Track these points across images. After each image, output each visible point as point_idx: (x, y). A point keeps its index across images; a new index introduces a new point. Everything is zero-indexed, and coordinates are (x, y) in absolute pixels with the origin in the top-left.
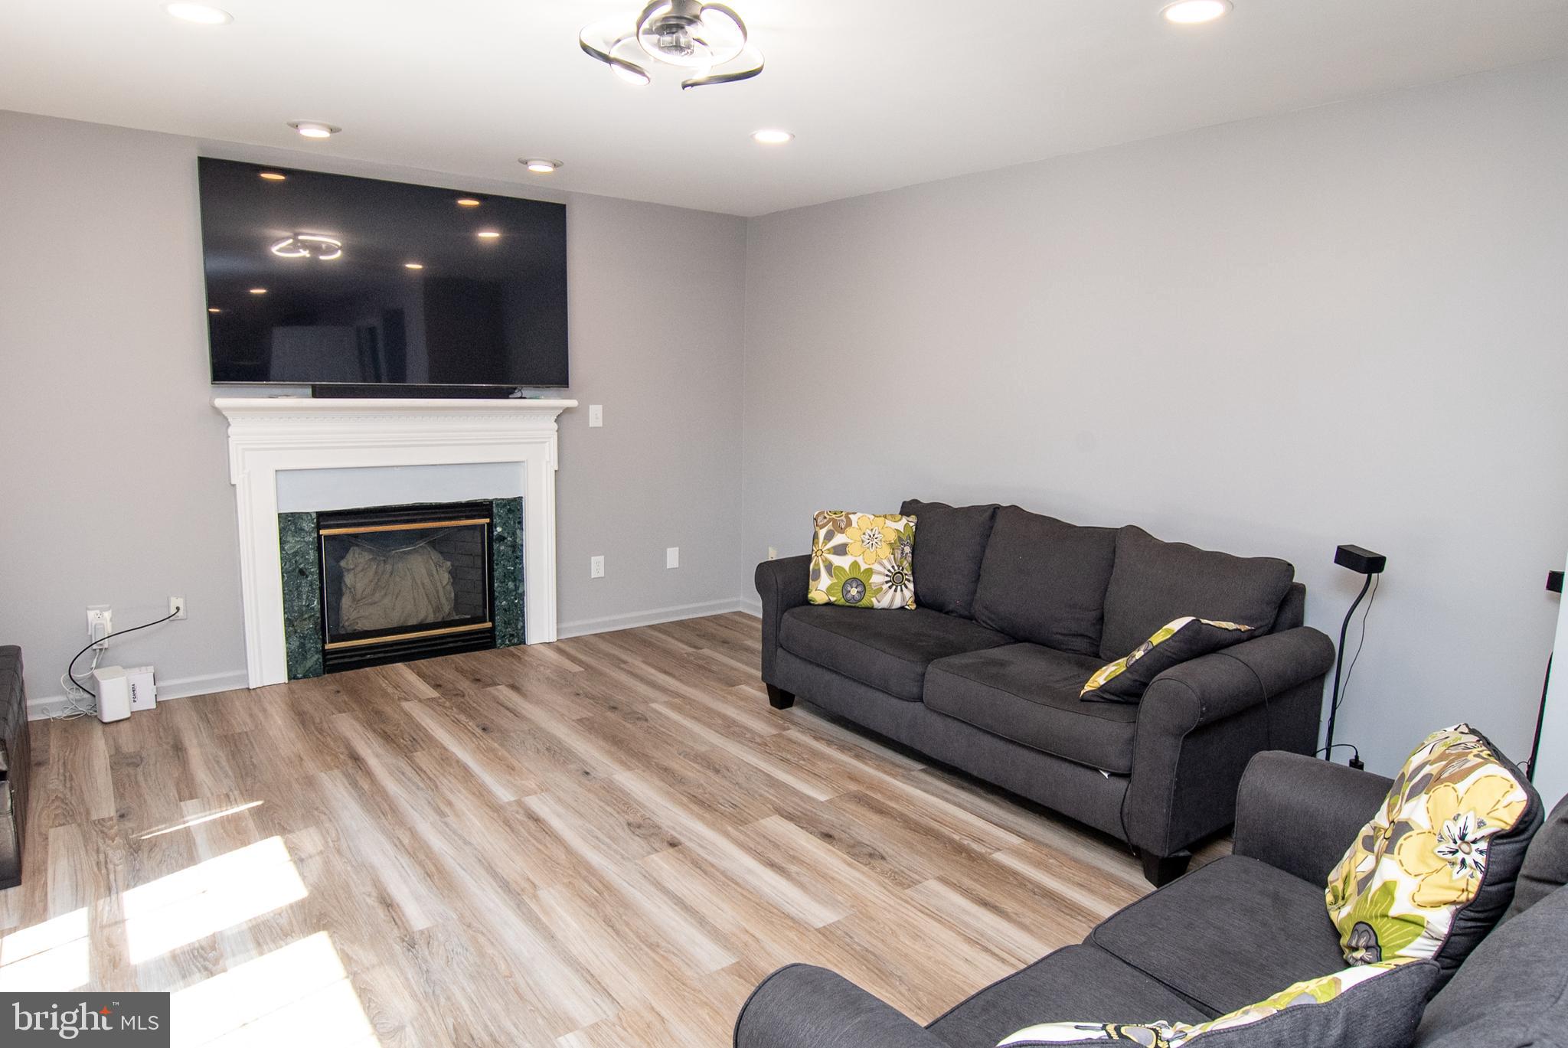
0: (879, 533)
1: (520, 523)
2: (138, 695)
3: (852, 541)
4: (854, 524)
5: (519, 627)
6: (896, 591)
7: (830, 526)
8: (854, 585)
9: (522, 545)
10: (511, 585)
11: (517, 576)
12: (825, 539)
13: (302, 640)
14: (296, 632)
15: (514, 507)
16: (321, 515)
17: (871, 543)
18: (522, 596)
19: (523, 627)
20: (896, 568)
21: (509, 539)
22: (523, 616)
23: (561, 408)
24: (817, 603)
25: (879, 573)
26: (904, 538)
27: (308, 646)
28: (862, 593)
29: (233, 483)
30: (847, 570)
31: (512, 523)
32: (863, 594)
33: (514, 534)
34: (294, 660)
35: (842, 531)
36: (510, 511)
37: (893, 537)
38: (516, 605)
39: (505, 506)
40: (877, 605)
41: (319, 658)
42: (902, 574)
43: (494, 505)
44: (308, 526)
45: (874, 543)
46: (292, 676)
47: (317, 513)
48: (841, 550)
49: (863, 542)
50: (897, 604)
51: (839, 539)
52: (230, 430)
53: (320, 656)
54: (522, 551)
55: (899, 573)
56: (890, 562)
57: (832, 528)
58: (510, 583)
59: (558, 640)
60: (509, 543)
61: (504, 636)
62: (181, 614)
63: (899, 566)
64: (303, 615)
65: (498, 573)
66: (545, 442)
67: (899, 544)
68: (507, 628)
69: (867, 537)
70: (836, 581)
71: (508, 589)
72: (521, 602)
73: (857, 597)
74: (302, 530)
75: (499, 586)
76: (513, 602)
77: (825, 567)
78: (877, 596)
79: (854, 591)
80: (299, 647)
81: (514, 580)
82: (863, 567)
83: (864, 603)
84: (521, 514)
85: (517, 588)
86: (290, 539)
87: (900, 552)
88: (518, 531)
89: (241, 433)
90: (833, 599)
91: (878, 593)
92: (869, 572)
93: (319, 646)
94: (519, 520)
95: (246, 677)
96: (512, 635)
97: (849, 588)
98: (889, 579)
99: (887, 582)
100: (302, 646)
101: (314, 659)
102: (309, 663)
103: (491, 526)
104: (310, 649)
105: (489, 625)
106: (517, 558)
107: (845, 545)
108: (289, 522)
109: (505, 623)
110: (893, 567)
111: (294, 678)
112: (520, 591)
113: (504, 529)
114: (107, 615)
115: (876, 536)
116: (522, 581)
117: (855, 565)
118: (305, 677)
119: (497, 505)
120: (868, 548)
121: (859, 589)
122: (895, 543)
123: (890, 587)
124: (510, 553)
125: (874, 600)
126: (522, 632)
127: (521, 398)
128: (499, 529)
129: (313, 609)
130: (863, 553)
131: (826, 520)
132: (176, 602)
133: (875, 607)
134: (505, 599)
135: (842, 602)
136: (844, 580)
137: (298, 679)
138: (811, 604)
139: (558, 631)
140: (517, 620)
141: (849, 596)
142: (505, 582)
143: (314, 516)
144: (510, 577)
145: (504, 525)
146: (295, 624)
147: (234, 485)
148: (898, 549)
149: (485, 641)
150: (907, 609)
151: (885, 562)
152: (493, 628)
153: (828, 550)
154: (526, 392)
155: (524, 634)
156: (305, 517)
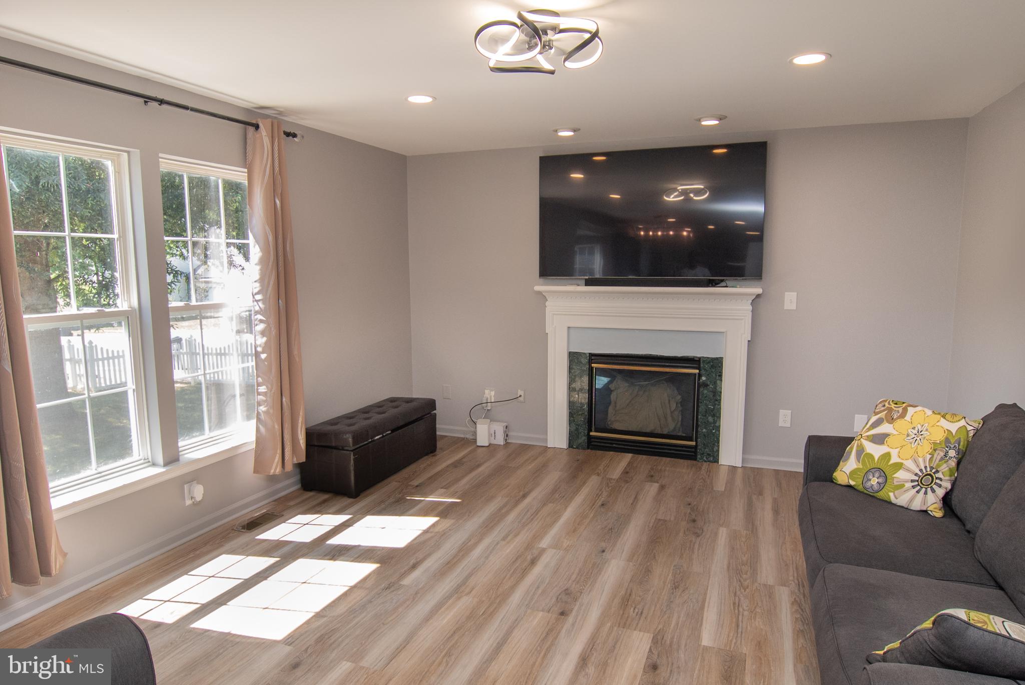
0: (927, 430)
1: (721, 376)
2: (496, 436)
3: (897, 433)
4: (908, 417)
5: (715, 450)
6: (918, 492)
7: (882, 415)
8: (877, 475)
9: (721, 392)
10: (710, 419)
11: (715, 413)
12: (871, 426)
13: (577, 427)
14: (574, 421)
15: (716, 365)
16: (591, 355)
17: (915, 439)
18: (718, 429)
19: (718, 451)
20: (928, 469)
21: (711, 386)
22: (718, 443)
23: (754, 294)
24: (838, 483)
25: (908, 470)
26: (952, 441)
27: (580, 431)
28: (882, 485)
29: (547, 332)
30: (876, 459)
31: (714, 375)
32: (882, 487)
33: (715, 383)
34: (573, 438)
35: (891, 420)
36: (712, 367)
37: (939, 437)
38: (713, 434)
39: (709, 362)
40: (893, 500)
41: (585, 439)
42: (932, 477)
43: (701, 362)
44: (585, 361)
45: (918, 439)
46: (570, 445)
47: (589, 353)
48: (880, 439)
49: (908, 435)
50: (917, 505)
51: (885, 428)
52: (547, 303)
53: (586, 438)
54: (720, 396)
55: (930, 475)
56: (924, 461)
57: (884, 417)
58: (710, 417)
59: (742, 466)
60: (710, 389)
61: (703, 454)
62: (521, 399)
63: (932, 468)
64: (578, 412)
65: (702, 408)
66: (742, 319)
67: (943, 446)
68: (705, 448)
69: (915, 432)
70: (861, 467)
71: (708, 421)
72: (717, 433)
73: (876, 487)
74: (581, 362)
75: (701, 418)
76: (711, 431)
77: (857, 451)
78: (896, 492)
79: (874, 481)
80: (575, 430)
81: (714, 416)
82: (894, 459)
83: (881, 495)
84: (722, 370)
85: (715, 422)
86: (574, 367)
87: (942, 454)
88: (718, 382)
89: (551, 305)
90: (852, 483)
91: (897, 489)
92: (898, 466)
93: (586, 432)
94: (719, 374)
95: (546, 440)
96: (709, 455)
97: (871, 477)
98: (917, 478)
99: (912, 481)
100: (577, 429)
101: (583, 439)
102: (580, 441)
103: (700, 375)
104: (581, 433)
105: (694, 443)
106: (716, 400)
107: (886, 435)
108: (573, 357)
109: (704, 444)
110: (926, 467)
111: (572, 447)
112: (717, 424)
113: (708, 379)
114: (493, 393)
115: (922, 433)
116: (719, 417)
117: (887, 456)
118: (577, 448)
119: (704, 361)
120: (911, 443)
121: (880, 480)
122: (940, 443)
123: (913, 487)
124: (711, 396)
125: (891, 494)
126: (716, 453)
127: (726, 287)
128: (704, 378)
129: (584, 409)
130: (902, 447)
131: (883, 408)
132: (520, 392)
133: (893, 502)
134: (706, 428)
135: (860, 488)
136: (869, 467)
137: (574, 448)
138: (833, 482)
139: (743, 460)
140: (714, 444)
141: (868, 484)
142: (706, 416)
143: (588, 355)
144: (710, 413)
145: (708, 376)
146: (574, 416)
147: (547, 334)
148: (941, 451)
149: (690, 454)
150: (929, 514)
151: (921, 460)
152: (696, 447)
153: (867, 436)
154: (729, 283)
155: (718, 455)
156: (582, 355)
